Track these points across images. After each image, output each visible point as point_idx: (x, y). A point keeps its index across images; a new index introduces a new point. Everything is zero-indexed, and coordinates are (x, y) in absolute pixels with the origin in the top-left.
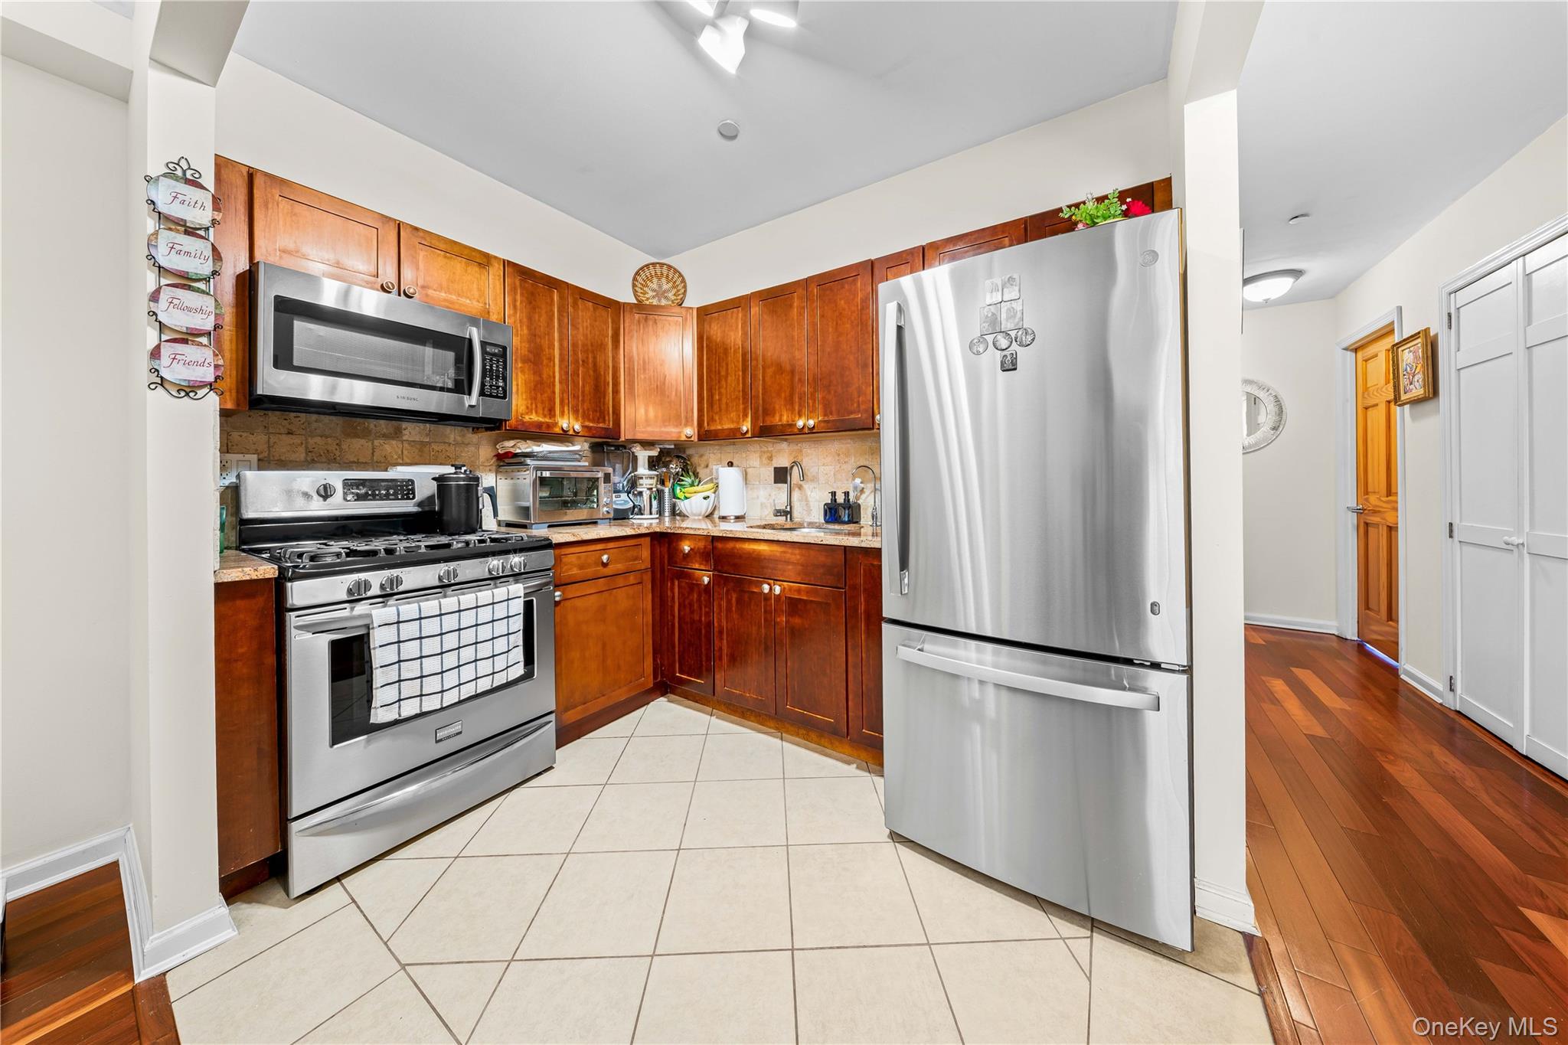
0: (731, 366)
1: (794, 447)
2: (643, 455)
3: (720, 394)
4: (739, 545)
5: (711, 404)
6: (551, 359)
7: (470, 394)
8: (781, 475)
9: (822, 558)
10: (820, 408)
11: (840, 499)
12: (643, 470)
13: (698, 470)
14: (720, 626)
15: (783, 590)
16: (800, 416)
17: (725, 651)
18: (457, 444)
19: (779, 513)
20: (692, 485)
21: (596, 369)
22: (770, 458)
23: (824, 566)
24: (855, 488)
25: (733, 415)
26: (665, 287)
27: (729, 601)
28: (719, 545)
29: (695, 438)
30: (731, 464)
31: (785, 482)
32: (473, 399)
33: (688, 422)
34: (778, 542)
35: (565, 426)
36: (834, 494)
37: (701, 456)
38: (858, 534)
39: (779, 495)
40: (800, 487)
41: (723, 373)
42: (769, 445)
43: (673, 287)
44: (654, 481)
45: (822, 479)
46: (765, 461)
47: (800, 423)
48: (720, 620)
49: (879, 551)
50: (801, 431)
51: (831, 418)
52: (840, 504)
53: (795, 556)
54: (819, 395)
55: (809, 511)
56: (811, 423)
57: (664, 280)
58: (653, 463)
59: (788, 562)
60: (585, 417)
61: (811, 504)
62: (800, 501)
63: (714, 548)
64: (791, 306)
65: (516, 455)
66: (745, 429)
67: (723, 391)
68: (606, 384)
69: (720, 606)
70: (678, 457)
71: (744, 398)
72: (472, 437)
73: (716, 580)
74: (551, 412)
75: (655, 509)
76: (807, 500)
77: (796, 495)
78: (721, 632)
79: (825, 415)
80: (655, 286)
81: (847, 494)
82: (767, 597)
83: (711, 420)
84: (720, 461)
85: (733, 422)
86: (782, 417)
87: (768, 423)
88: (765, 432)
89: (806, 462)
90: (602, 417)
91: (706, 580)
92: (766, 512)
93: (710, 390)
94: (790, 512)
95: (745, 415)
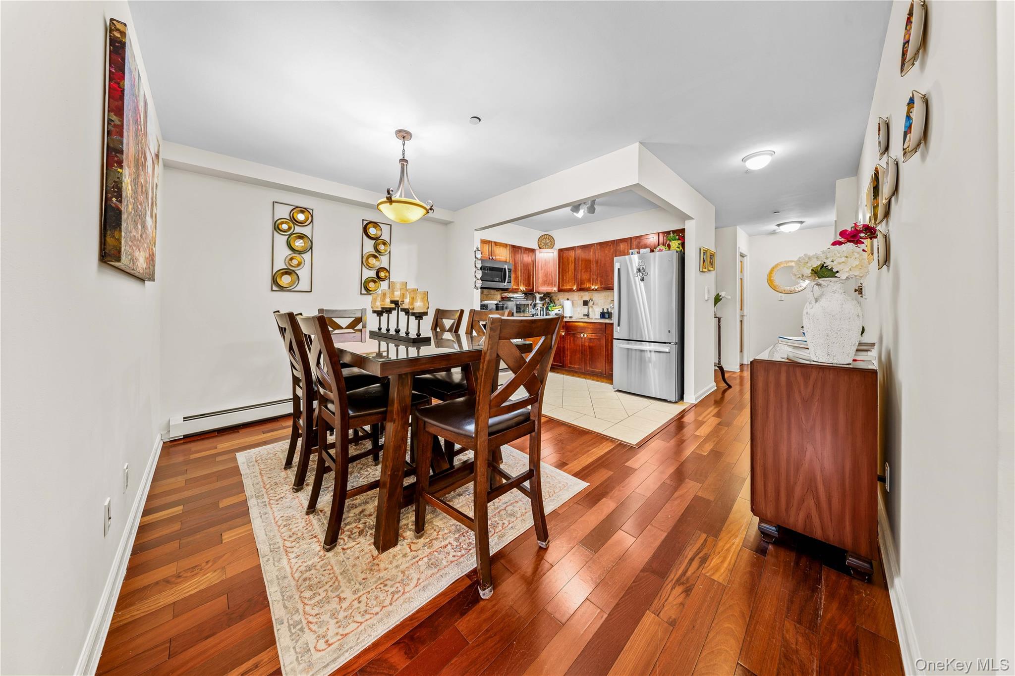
0: (570, 269)
1: (590, 294)
2: (538, 296)
3: (566, 277)
4: (574, 324)
5: (563, 280)
6: (518, 270)
7: (505, 282)
8: (585, 303)
9: (599, 326)
10: (599, 283)
11: (605, 311)
12: (538, 301)
13: (555, 301)
14: (567, 347)
15: (587, 336)
16: (593, 285)
17: (569, 354)
18: (493, 295)
19: (585, 315)
20: (553, 306)
21: (528, 271)
22: (582, 297)
23: (599, 328)
24: (611, 307)
25: (570, 284)
26: (547, 241)
27: (570, 341)
28: (567, 324)
29: (557, 291)
30: (568, 299)
31: (587, 305)
32: (506, 284)
33: (555, 285)
34: (586, 322)
35: (521, 289)
36: (603, 309)
37: (556, 296)
38: (612, 320)
39: (585, 310)
40: (592, 307)
41: (567, 270)
42: (582, 293)
43: (550, 241)
44: (542, 305)
45: (600, 304)
46: (580, 298)
47: (593, 287)
48: (567, 346)
49: (613, 323)
50: (593, 290)
51: (603, 286)
52: (606, 313)
53: (591, 326)
54: (599, 279)
55: (595, 315)
56: (596, 287)
57: (547, 239)
58: (542, 299)
59: (589, 328)
60: (526, 286)
61: (596, 313)
62: (592, 311)
63: (566, 325)
64: (591, 251)
65: (508, 298)
66: (574, 289)
67: (567, 276)
68: (531, 275)
69: (567, 341)
70: (549, 297)
71: (574, 279)
72: (496, 293)
73: (567, 334)
74: (518, 286)
75: (542, 314)
76: (594, 311)
77: (591, 309)
78: (568, 349)
79: (601, 285)
80: (544, 242)
81: (608, 309)
82: (582, 338)
83: (563, 285)
84: (563, 298)
85: (570, 286)
86: (587, 285)
87: (582, 287)
88: (581, 289)
89: (594, 299)
90: (529, 286)
91: (563, 334)
92: (580, 315)
93: (563, 276)
94: (589, 315)
95: (575, 284)
